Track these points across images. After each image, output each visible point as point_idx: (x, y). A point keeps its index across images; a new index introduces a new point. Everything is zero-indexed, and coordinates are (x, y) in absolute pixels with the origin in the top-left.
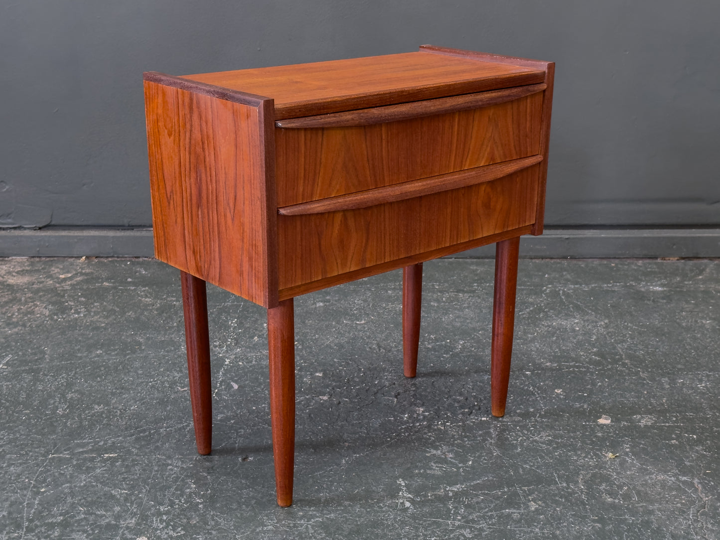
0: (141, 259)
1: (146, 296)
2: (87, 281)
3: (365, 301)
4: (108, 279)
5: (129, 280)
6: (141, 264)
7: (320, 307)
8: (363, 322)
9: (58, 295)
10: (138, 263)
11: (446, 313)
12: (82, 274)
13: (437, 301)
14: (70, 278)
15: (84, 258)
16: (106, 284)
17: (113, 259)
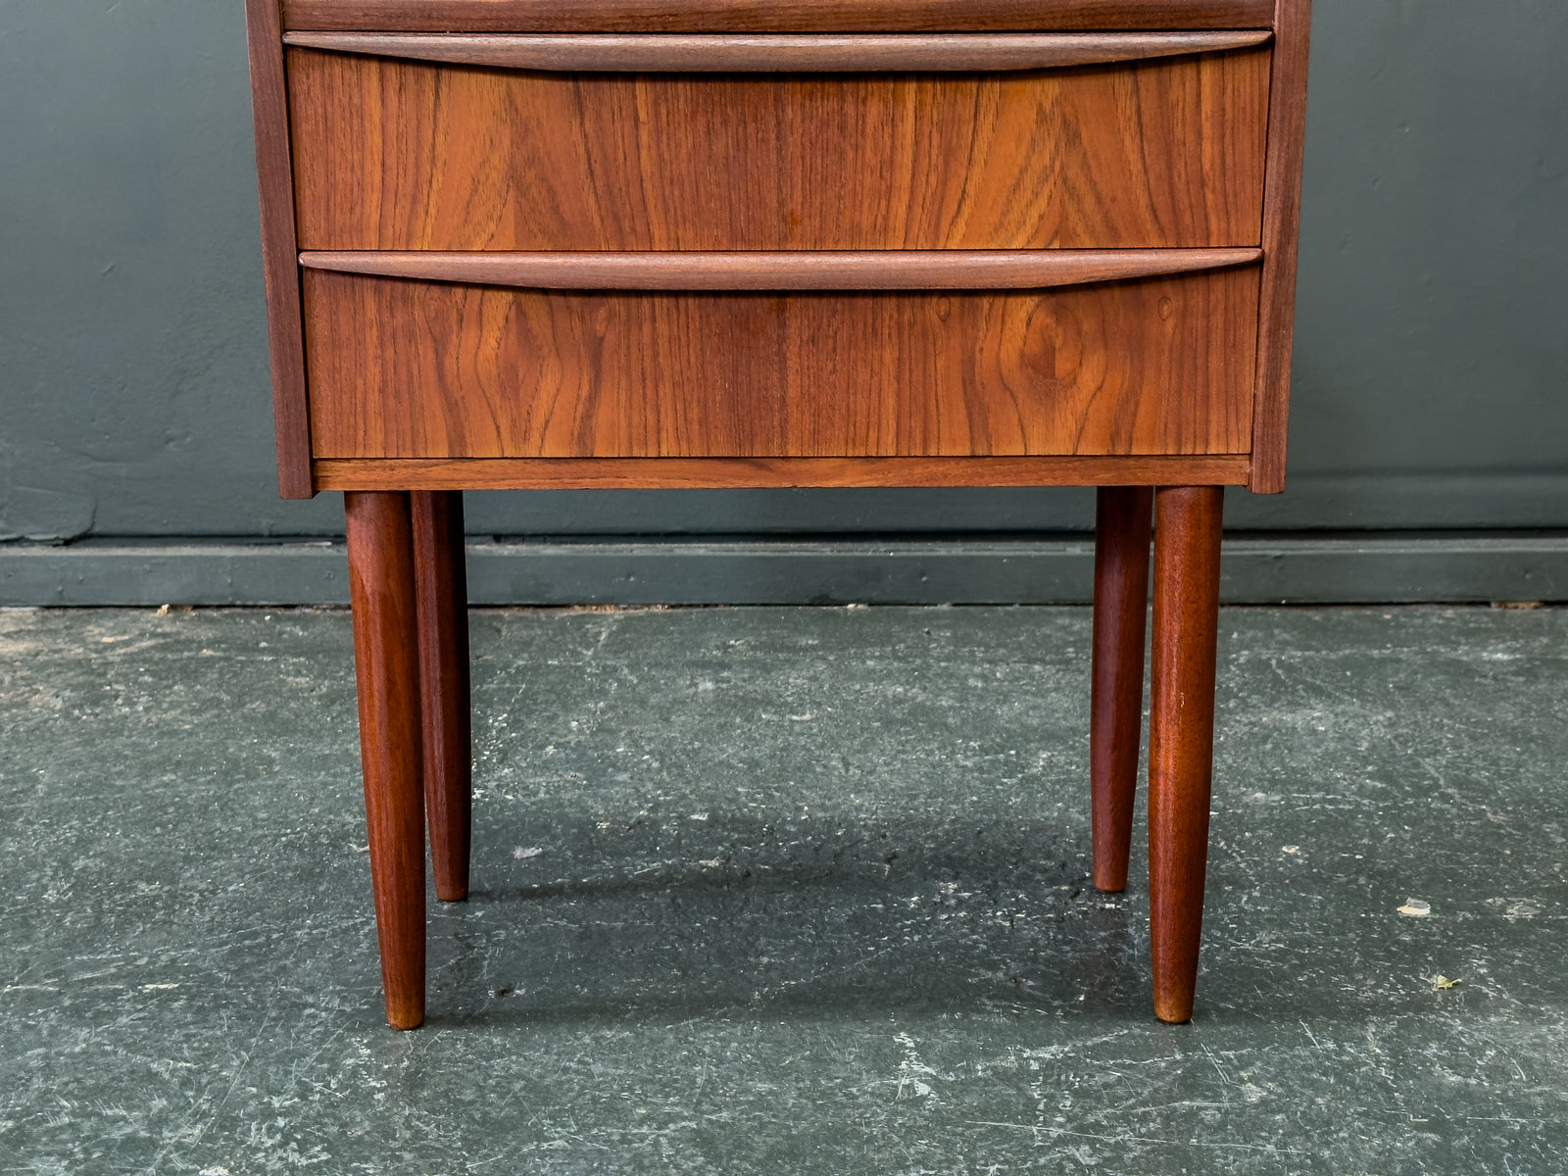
0: (297, 612)
1: (298, 673)
2: (164, 648)
3: (814, 679)
4: (212, 643)
5: (263, 644)
6: (296, 620)
7: (705, 691)
8: (807, 717)
9: (92, 672)
10: (290, 618)
11: (1005, 699)
12: (154, 635)
13: (984, 677)
14: (126, 644)
15: (165, 607)
16: (207, 652)
17: (233, 610)
